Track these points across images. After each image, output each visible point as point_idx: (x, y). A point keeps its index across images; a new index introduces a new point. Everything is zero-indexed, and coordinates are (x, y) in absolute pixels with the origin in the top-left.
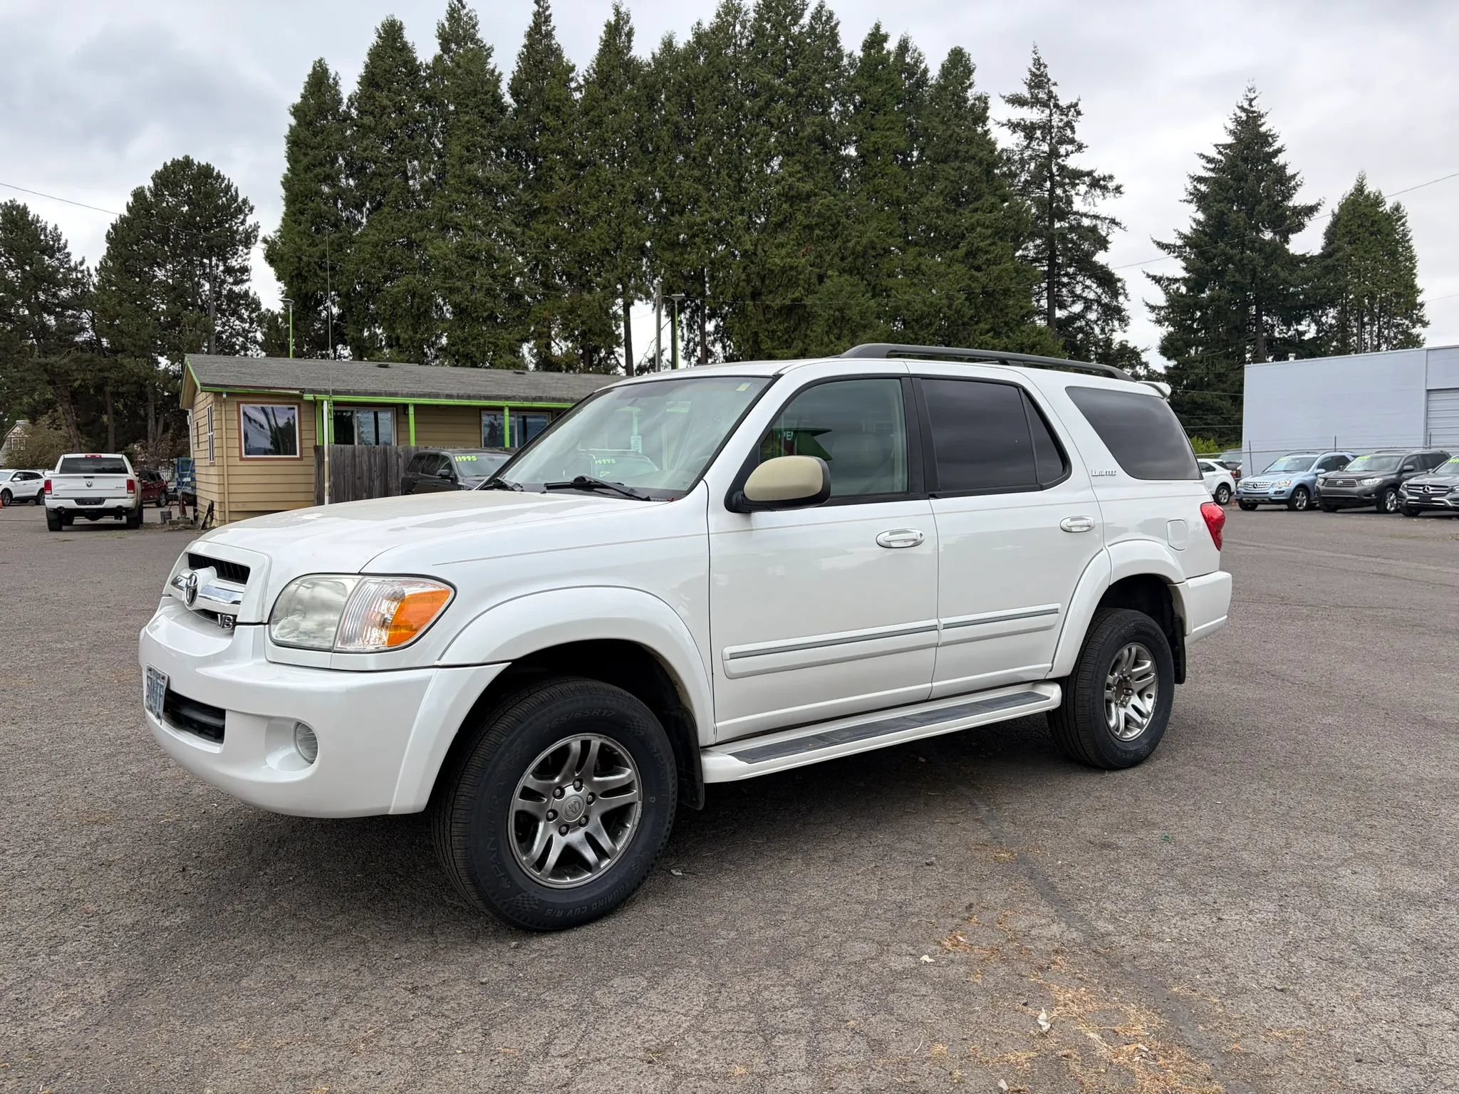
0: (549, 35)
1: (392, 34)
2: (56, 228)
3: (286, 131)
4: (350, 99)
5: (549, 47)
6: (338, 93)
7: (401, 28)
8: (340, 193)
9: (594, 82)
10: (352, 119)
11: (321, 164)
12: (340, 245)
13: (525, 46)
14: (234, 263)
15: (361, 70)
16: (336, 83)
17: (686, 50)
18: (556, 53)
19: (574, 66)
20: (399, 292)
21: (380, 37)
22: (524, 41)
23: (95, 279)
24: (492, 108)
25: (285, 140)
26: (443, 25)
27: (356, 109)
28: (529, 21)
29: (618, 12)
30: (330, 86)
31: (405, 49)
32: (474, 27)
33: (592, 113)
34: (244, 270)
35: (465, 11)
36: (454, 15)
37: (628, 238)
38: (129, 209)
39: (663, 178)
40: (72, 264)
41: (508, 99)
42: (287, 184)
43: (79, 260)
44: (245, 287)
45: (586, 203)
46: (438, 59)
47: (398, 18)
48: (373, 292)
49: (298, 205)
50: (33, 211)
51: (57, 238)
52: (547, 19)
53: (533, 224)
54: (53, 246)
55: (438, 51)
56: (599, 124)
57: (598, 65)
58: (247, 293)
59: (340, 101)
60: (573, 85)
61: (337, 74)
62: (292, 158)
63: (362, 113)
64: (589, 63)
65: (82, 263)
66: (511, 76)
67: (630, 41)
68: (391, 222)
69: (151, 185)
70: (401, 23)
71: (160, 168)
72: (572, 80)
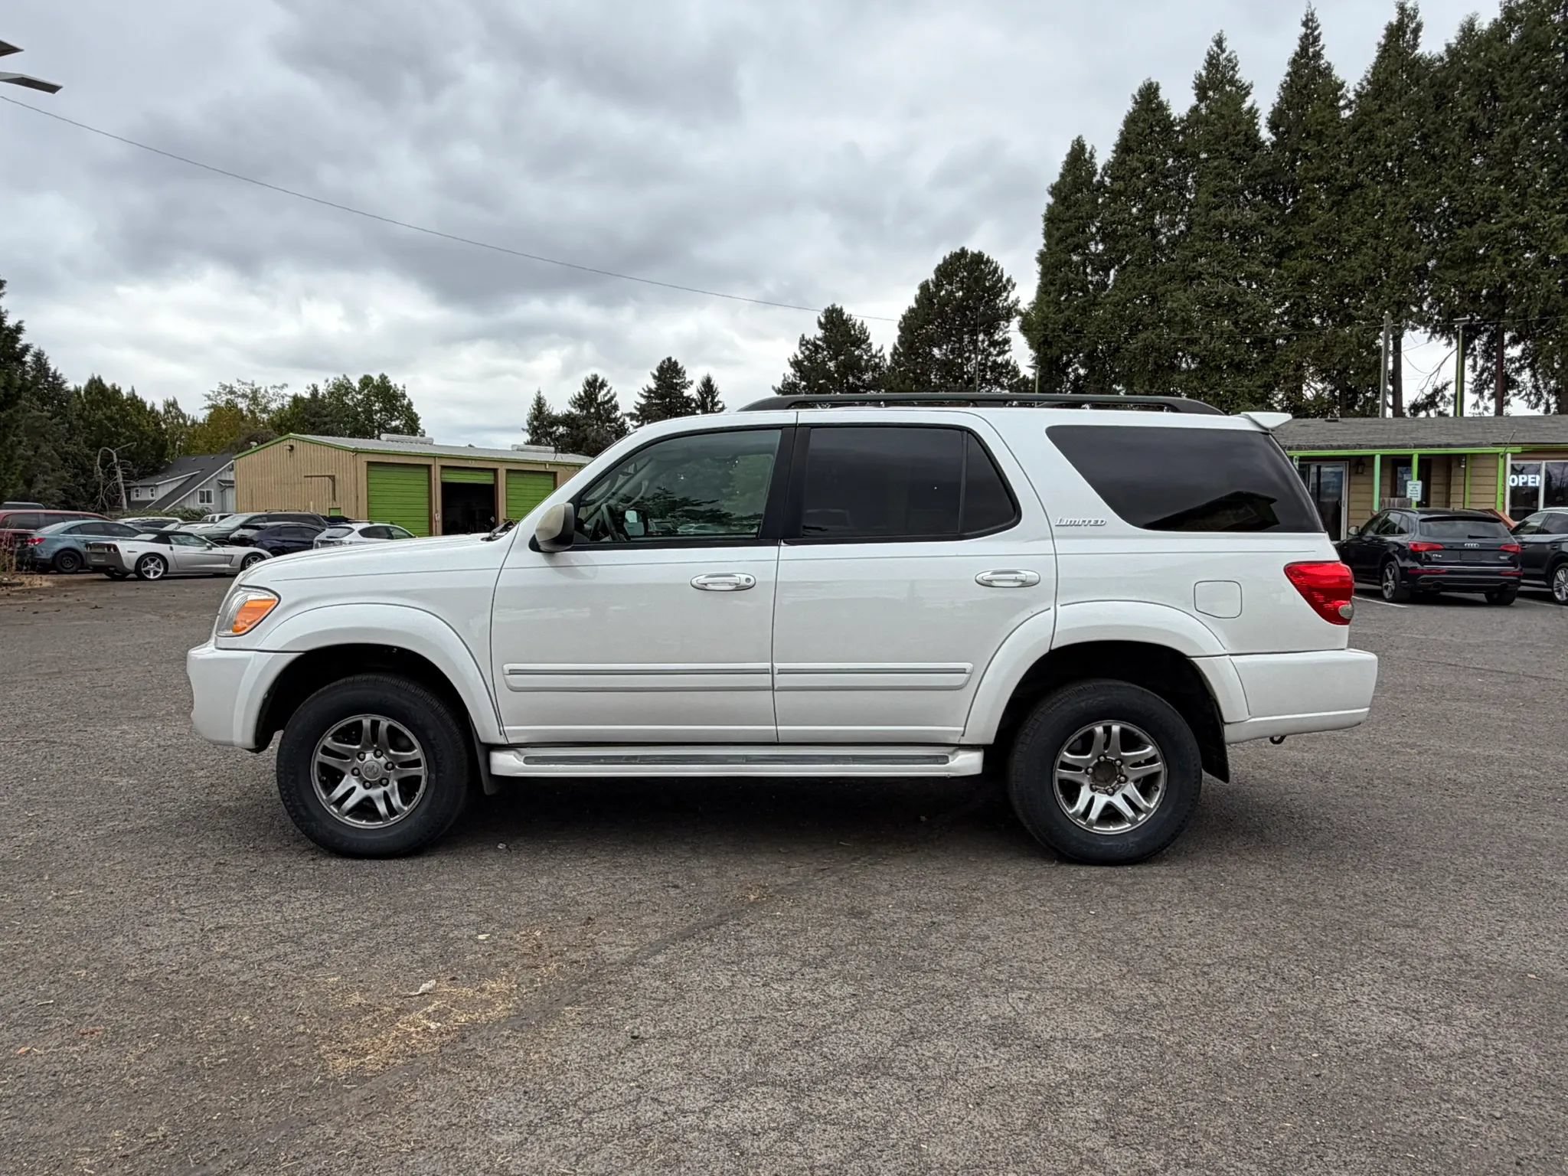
0: (1318, 55)
1: (1149, 96)
2: (862, 324)
3: (1043, 210)
4: (1104, 169)
5: (1317, 68)
6: (1093, 165)
7: (1157, 89)
8: (1088, 259)
9: (1367, 95)
10: (1105, 187)
11: (1072, 235)
12: (1084, 309)
13: (1289, 74)
14: (996, 337)
15: (1115, 138)
16: (1092, 156)
17: (1491, 30)
18: (1326, 73)
19: (1343, 83)
20: (1136, 349)
21: (1136, 102)
22: (1288, 69)
23: (888, 362)
24: (1243, 147)
25: (1042, 219)
26: (1200, 75)
27: (1109, 177)
28: (1295, 46)
29: (1402, 9)
30: (1085, 160)
31: (1162, 107)
32: (1233, 68)
33: (1361, 130)
34: (1006, 341)
35: (1224, 55)
36: (1212, 62)
37: (1398, 261)
38: (917, 301)
39: (1449, 186)
40: (874, 352)
41: (1265, 134)
42: (1042, 259)
43: (879, 348)
44: (1007, 356)
45: (1348, 230)
46: (1195, 110)
47: (1154, 80)
48: (1114, 352)
49: (1050, 277)
50: (847, 311)
51: (863, 331)
52: (1316, 39)
53: (1286, 262)
54: (860, 339)
55: (1194, 101)
56: (1371, 139)
57: (1373, 74)
58: (1008, 363)
59: (1095, 173)
60: (1342, 103)
61: (1093, 147)
62: (1048, 235)
63: (1114, 179)
64: (1362, 76)
65: (880, 351)
66: (1271, 109)
67: (1416, 38)
68: (1134, 280)
69: (934, 277)
70: (1158, 84)
71: (941, 262)
72: (1342, 97)
